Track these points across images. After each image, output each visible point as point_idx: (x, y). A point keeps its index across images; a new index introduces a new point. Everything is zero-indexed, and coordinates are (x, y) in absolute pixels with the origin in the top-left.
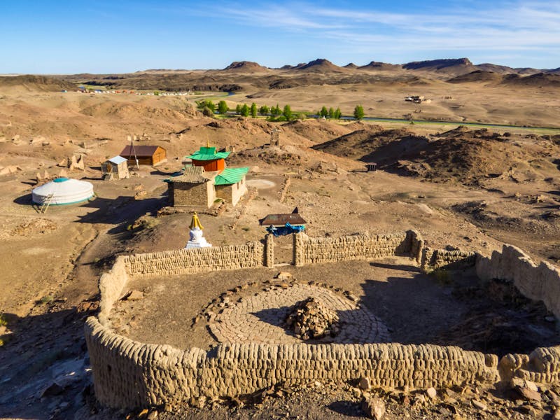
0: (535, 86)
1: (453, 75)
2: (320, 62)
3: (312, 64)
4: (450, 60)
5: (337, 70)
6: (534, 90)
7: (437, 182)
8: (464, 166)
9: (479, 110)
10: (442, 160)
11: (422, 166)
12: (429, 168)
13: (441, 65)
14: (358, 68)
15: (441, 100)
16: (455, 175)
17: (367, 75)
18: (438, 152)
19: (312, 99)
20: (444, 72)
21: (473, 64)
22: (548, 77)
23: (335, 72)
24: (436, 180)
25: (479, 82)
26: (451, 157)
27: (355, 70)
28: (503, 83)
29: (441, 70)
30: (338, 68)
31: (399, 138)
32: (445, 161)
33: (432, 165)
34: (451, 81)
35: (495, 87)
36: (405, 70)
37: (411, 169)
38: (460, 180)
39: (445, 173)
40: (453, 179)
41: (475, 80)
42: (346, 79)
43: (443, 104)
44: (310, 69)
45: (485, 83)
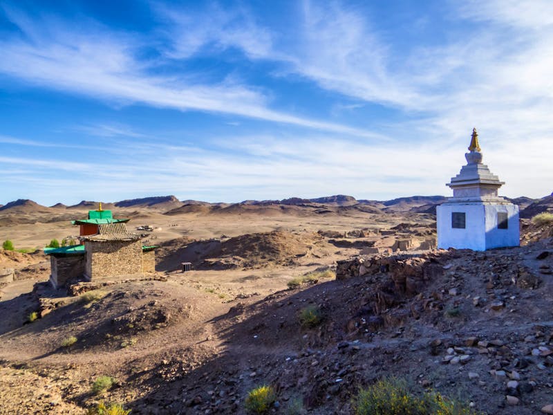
0: (235, 214)
1: (165, 210)
2: (21, 203)
3: (10, 205)
4: (159, 197)
5: (43, 210)
6: (236, 216)
7: (258, 268)
8: (273, 252)
9: (206, 233)
10: (250, 250)
11: (234, 259)
12: (242, 259)
13: (152, 202)
14: (68, 208)
15: (169, 228)
16: (271, 260)
17: (80, 213)
18: (240, 246)
19: (28, 236)
20: (156, 208)
21: (180, 201)
22: (243, 206)
23: (42, 212)
24: (257, 267)
25: (191, 213)
26: (256, 247)
27: (65, 210)
28: (211, 212)
29: (153, 206)
30: (45, 208)
31: (184, 245)
32: (252, 250)
33: (244, 256)
34: (167, 214)
35: (206, 216)
36: (118, 208)
37: (225, 263)
38: (277, 263)
39: (260, 260)
40: (271, 263)
41: (188, 212)
42: (57, 218)
43: (173, 230)
44: (9, 210)
45: (196, 214)
